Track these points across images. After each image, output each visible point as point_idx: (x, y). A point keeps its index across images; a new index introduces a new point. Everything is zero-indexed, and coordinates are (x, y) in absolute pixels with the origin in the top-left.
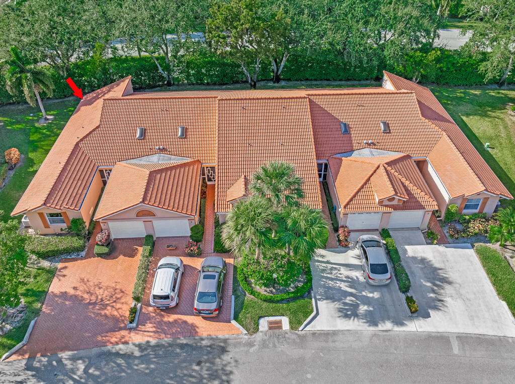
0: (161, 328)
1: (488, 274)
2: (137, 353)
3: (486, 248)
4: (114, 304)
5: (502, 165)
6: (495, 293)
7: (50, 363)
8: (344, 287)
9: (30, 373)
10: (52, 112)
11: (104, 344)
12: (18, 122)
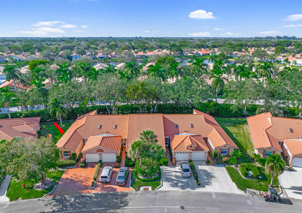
0: (103, 189)
1: (229, 175)
2: (94, 196)
3: (229, 167)
4: (86, 182)
5: (240, 142)
6: (231, 180)
7: (61, 198)
8: (173, 178)
9: (54, 201)
10: (64, 124)
11: (82, 193)
12: (51, 127)
